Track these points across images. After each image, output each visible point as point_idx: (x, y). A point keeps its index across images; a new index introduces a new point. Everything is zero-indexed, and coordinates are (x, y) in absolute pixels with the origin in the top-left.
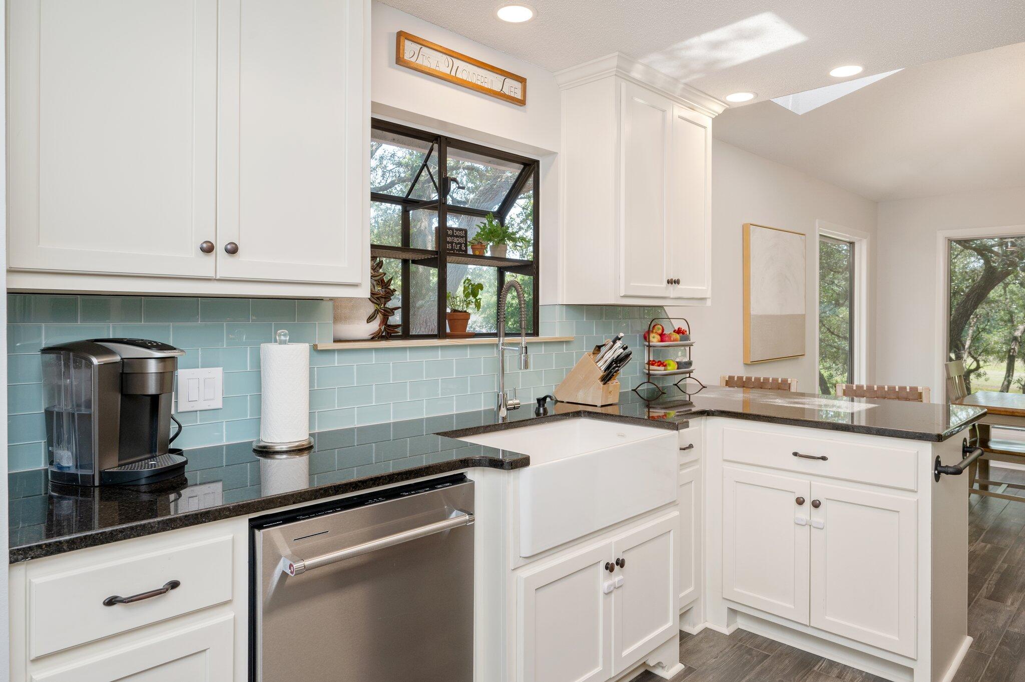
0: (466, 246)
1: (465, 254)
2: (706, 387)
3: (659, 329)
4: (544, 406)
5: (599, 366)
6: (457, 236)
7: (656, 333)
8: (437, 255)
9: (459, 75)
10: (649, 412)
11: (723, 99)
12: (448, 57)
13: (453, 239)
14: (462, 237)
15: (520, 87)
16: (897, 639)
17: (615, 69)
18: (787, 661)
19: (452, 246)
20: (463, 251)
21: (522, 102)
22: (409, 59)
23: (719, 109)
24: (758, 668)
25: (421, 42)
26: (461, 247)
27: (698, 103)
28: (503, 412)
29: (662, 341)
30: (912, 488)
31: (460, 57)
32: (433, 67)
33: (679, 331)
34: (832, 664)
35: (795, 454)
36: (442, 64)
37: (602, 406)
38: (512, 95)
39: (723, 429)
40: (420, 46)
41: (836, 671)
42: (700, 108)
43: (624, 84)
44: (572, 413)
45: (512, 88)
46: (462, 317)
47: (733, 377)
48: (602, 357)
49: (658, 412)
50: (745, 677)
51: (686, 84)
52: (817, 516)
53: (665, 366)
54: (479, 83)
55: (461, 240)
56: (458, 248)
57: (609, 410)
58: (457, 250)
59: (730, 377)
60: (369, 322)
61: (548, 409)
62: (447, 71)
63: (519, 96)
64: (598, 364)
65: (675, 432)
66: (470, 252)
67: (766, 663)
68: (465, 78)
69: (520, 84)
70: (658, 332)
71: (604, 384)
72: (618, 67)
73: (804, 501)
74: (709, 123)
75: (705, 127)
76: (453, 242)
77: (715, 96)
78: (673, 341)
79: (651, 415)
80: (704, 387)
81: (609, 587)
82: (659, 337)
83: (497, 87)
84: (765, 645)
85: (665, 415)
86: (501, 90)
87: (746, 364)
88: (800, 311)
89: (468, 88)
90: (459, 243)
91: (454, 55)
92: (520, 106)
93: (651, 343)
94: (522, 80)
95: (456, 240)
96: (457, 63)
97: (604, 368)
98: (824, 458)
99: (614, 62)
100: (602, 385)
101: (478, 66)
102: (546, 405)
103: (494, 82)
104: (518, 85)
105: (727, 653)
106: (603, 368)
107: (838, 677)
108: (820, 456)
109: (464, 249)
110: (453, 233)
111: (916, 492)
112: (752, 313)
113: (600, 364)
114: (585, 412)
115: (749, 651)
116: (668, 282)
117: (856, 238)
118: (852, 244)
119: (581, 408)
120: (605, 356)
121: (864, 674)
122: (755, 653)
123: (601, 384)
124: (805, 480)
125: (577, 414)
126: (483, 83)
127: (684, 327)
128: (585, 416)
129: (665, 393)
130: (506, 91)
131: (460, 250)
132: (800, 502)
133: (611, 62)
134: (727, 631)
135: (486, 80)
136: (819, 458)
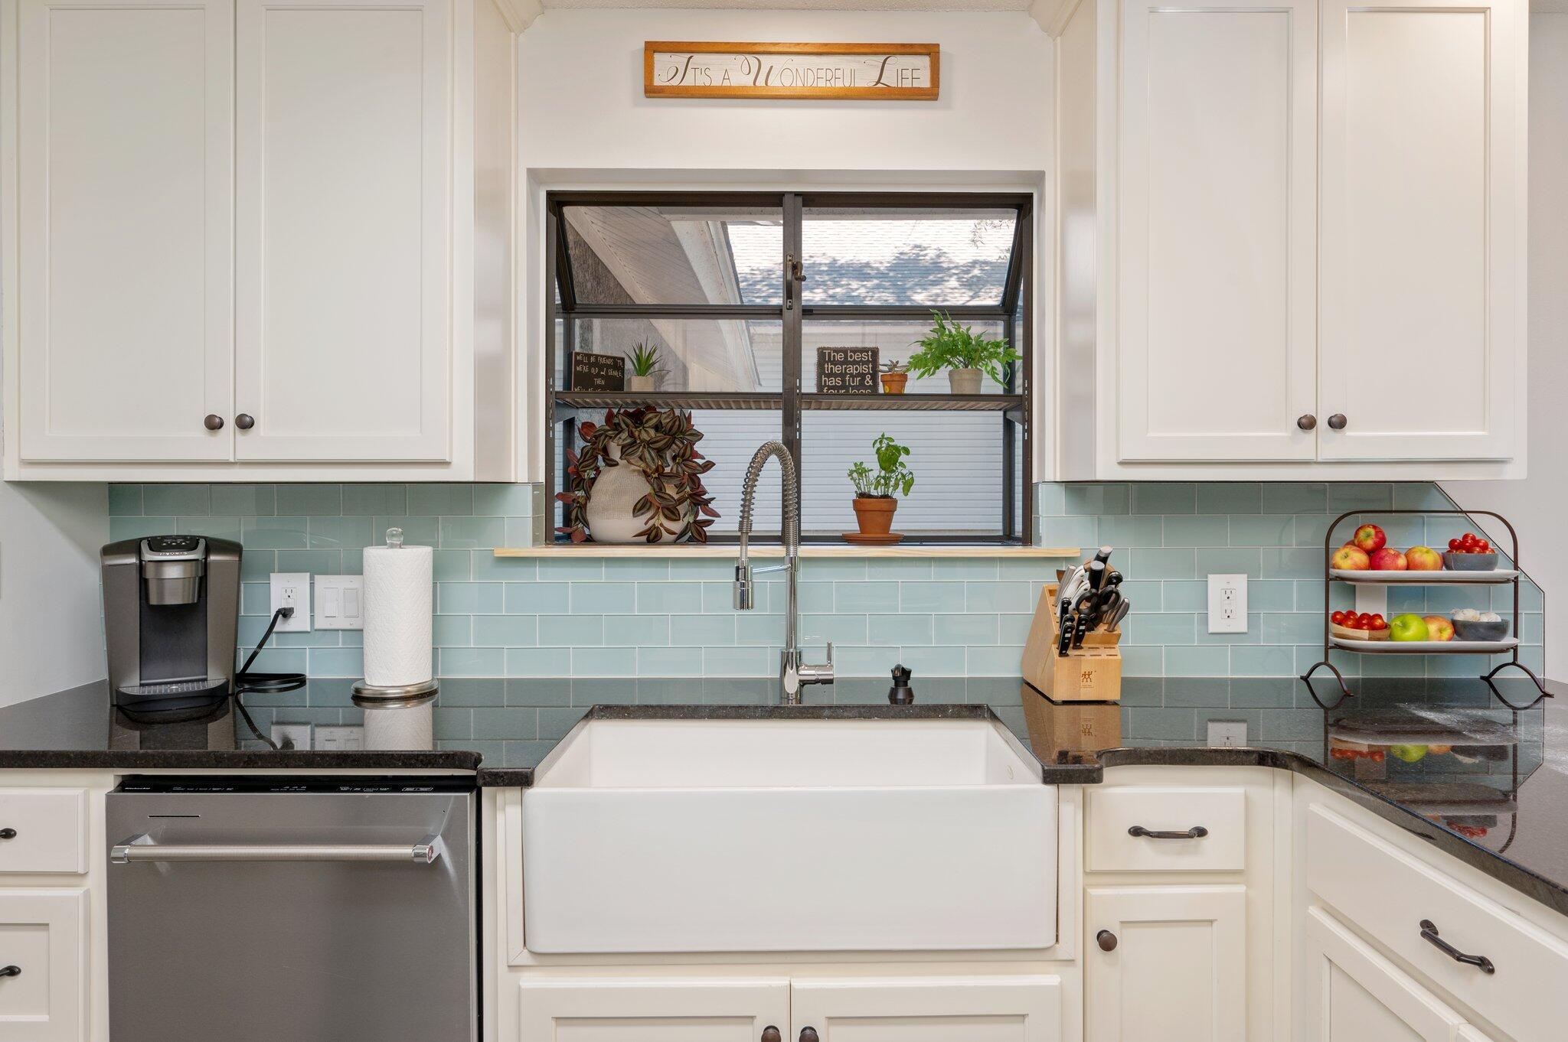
0: (874, 379)
1: (874, 393)
6: (854, 363)
9: (775, 81)
12: (747, 56)
13: (846, 369)
14: (866, 363)
15: (926, 65)
19: (843, 381)
20: (868, 388)
21: (930, 94)
22: (668, 84)
25: (692, 48)
26: (862, 381)
31: (776, 49)
32: (716, 81)
36: (734, 72)
38: (906, 84)
40: (688, 55)
54: (821, 83)
55: (865, 369)
56: (856, 384)
58: (853, 387)
62: (748, 81)
63: (922, 82)
66: (881, 390)
68: (789, 84)
76: (846, 373)
83: (864, 81)
86: (877, 83)
90: (858, 375)
91: (765, 49)
92: (925, 100)
94: (930, 50)
95: (852, 369)
96: (770, 61)
100: (1057, 657)
101: (822, 55)
103: (863, 73)
104: (923, 63)
109: (871, 383)
110: (846, 357)
123: (1056, 655)
126: (833, 81)
130: (890, 80)
131: (862, 385)
135: (839, 74)
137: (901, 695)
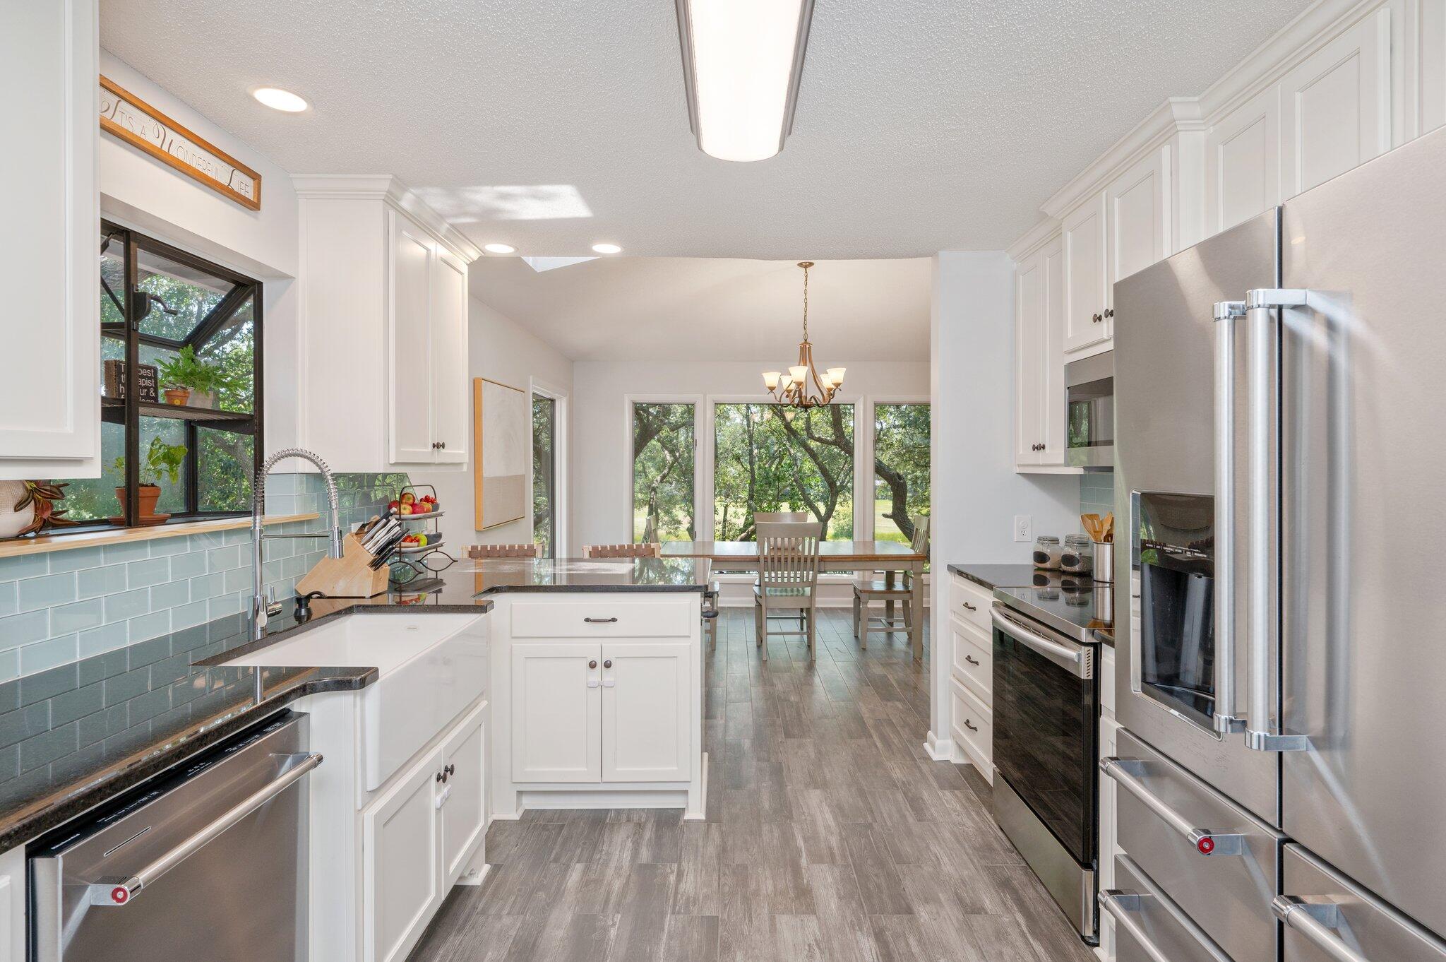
0: (156, 391)
1: (156, 403)
2: (457, 561)
3: (409, 499)
4: (306, 605)
5: (367, 549)
6: (142, 377)
7: (406, 503)
8: (124, 404)
9: (173, 152)
10: (401, 597)
11: (480, 247)
12: (159, 124)
14: (150, 378)
15: (252, 185)
16: (675, 768)
17: (385, 193)
18: (582, 824)
20: (152, 398)
21: (254, 206)
23: (474, 255)
24: (560, 840)
25: (122, 94)
26: (148, 393)
27: (458, 246)
28: (262, 620)
29: (414, 513)
30: (687, 634)
31: (174, 127)
32: (137, 132)
33: (427, 499)
34: (618, 811)
35: (587, 620)
36: (150, 132)
37: (372, 597)
38: (243, 193)
39: (511, 605)
40: (118, 99)
41: (624, 818)
42: (457, 252)
43: (392, 213)
44: (344, 610)
45: (242, 185)
46: (149, 494)
47: (477, 547)
48: (372, 538)
49: (409, 596)
50: (551, 852)
51: (452, 225)
52: (609, 676)
53: (418, 541)
54: (200, 169)
55: (148, 383)
56: (144, 394)
57: (379, 601)
58: (143, 397)
59: (473, 547)
60: (19, 510)
61: (313, 611)
62: (157, 143)
63: (250, 195)
64: (365, 546)
65: (483, 615)
66: (162, 400)
67: (564, 832)
68: (181, 158)
69: (252, 181)
70: (409, 502)
71: (375, 570)
72: (388, 191)
73: (596, 663)
74: (465, 269)
75: (462, 274)
77: (474, 242)
78: (426, 512)
79: (403, 599)
80: (455, 561)
81: (441, 800)
82: (410, 508)
83: (224, 181)
84: (556, 816)
85: (419, 598)
86: (229, 185)
87: (477, 531)
88: (520, 473)
89: (185, 173)
90: (145, 387)
91: (169, 123)
92: (252, 210)
93: (402, 516)
94: (256, 177)
96: (171, 135)
97: (375, 550)
98: (614, 620)
99: (386, 186)
100: (373, 572)
101: (198, 146)
102: (310, 605)
103: (219, 171)
104: (250, 182)
105: (525, 837)
106: (373, 551)
107: (628, 821)
108: (609, 618)
109: (154, 395)
111: (689, 637)
112: (484, 475)
113: (368, 546)
114: (359, 606)
115: (545, 828)
116: (434, 446)
117: (557, 395)
118: (552, 401)
119: (355, 602)
120: (376, 536)
121: (646, 811)
122: (550, 827)
123: (371, 570)
124: (596, 644)
125: (349, 611)
126: (206, 170)
127: (432, 496)
128: (359, 612)
129: (422, 573)
130: (235, 186)
131: (148, 396)
132: (592, 665)
133: (383, 184)
134: (516, 816)
135: (209, 166)
136: (609, 621)
137: (303, 612)
